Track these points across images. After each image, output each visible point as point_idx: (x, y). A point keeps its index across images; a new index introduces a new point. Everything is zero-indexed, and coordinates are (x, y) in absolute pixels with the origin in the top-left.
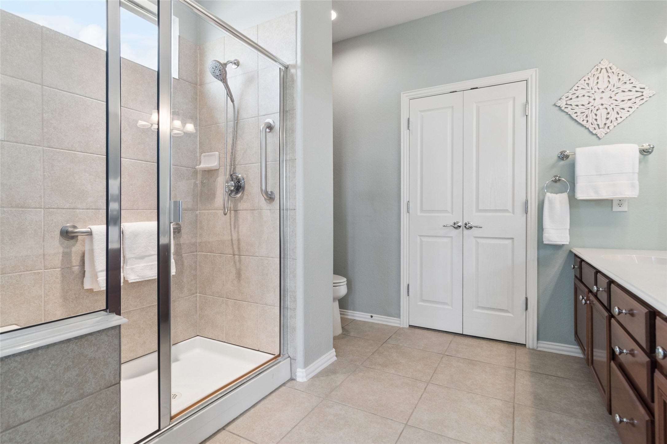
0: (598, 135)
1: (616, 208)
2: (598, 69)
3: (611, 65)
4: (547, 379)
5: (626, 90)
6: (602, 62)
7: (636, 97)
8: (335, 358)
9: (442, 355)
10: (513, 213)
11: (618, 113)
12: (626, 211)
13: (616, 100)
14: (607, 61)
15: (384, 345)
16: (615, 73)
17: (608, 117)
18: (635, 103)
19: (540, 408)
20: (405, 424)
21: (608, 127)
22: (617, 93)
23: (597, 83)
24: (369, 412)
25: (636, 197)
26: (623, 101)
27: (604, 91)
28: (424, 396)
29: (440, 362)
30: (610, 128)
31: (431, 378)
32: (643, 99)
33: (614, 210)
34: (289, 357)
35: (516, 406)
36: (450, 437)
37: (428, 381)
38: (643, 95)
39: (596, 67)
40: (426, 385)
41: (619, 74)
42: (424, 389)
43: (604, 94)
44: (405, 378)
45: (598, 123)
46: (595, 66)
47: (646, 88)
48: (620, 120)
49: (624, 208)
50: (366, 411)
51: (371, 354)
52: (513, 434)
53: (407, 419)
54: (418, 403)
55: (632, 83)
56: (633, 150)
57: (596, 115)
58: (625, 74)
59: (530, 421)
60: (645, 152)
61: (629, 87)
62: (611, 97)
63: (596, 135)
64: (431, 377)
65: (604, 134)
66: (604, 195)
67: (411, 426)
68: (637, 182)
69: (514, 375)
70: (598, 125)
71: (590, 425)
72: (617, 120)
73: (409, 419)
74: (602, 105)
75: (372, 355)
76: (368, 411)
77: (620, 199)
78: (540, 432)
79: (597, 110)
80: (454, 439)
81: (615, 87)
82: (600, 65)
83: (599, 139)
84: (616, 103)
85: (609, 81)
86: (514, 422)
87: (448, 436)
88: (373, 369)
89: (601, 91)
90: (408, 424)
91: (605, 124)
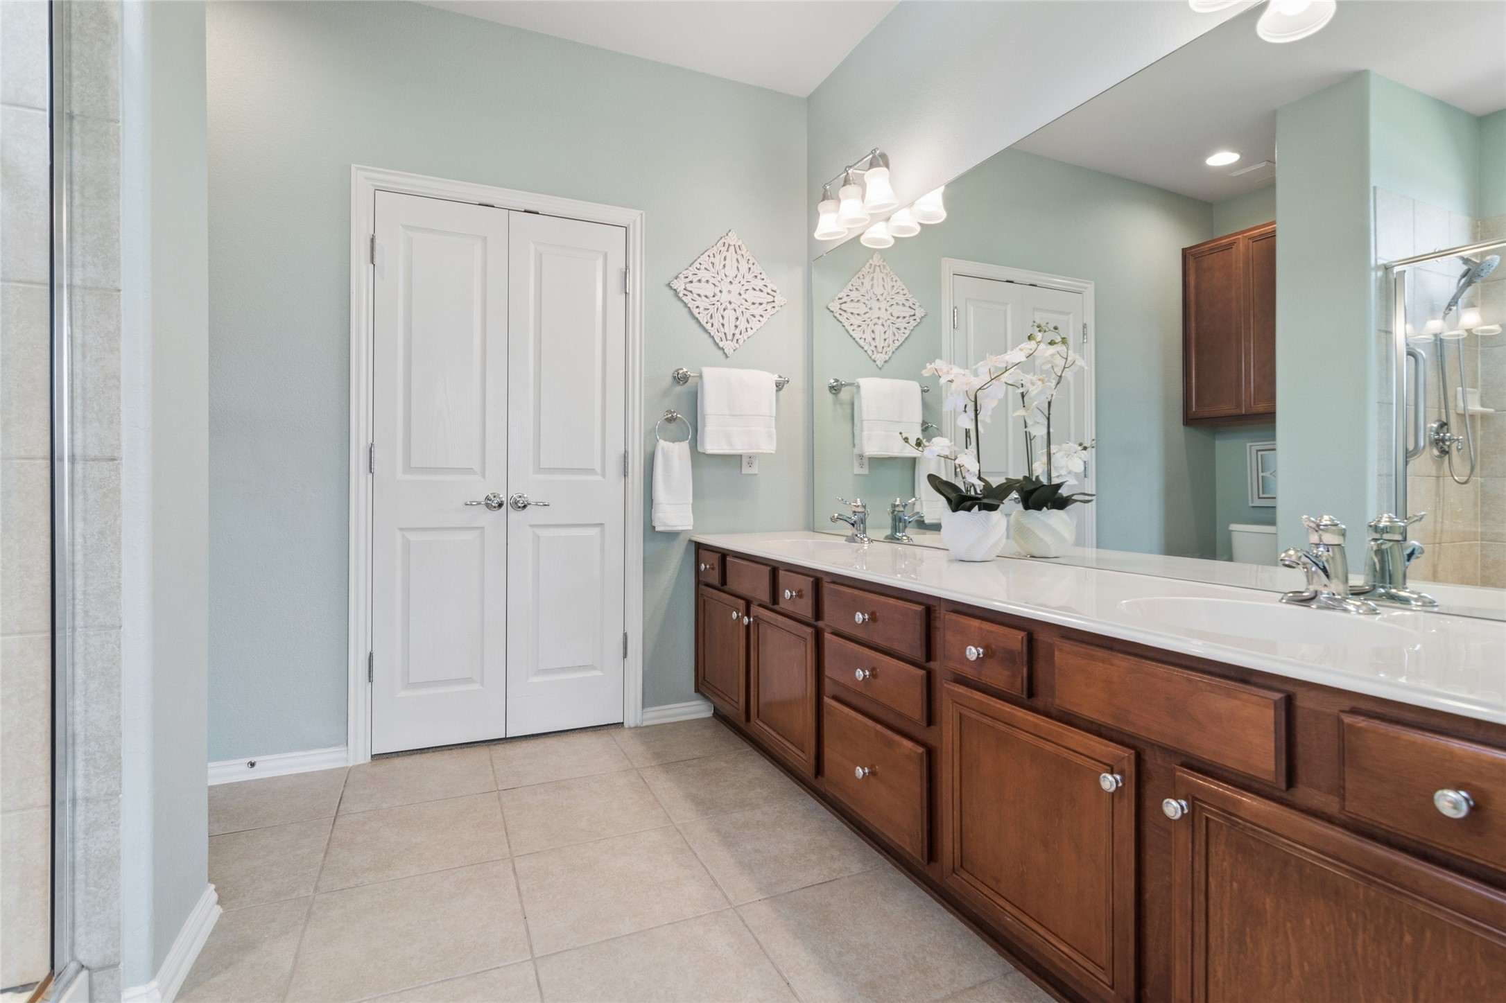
0: (726, 351)
1: (746, 470)
2: (724, 243)
3: (740, 243)
4: (689, 767)
5: (757, 289)
6: (729, 234)
7: (768, 303)
8: (218, 910)
9: (495, 794)
10: (604, 475)
11: (748, 321)
12: (756, 474)
13: (746, 301)
14: (735, 236)
15: (340, 821)
16: (745, 256)
17: (738, 323)
18: (766, 310)
19: (712, 816)
20: (530, 960)
21: (737, 340)
22: (747, 290)
23: (724, 266)
24: (431, 984)
25: (774, 452)
26: (754, 304)
27: (732, 281)
28: (523, 887)
29: (501, 808)
30: (741, 342)
31: (509, 847)
32: (774, 307)
33: (744, 472)
34: (83, 966)
35: (679, 828)
36: (628, 933)
37: (508, 856)
38: (774, 302)
39: (723, 240)
40: (510, 865)
41: (749, 260)
42: (511, 873)
43: (732, 286)
44: (455, 870)
45: (726, 332)
46: (721, 238)
47: (777, 291)
48: (750, 332)
49: (754, 470)
50: (421, 987)
51: (322, 855)
52: (709, 873)
53: (527, 947)
54: (523, 907)
55: (763, 279)
56: (768, 380)
57: (723, 317)
58: (756, 263)
59: (714, 842)
60: (779, 386)
61: (759, 284)
62: (740, 294)
63: (723, 350)
64: (507, 845)
65: (732, 350)
66: (739, 449)
67: (544, 956)
68: (774, 430)
69: (641, 780)
70: (725, 334)
71: (778, 809)
72: (747, 331)
73: (531, 947)
74: (730, 303)
75: (325, 856)
76: (428, 983)
77: (750, 455)
78: (737, 851)
79: (724, 310)
80: (636, 933)
81: (745, 280)
82: (727, 237)
83: (727, 356)
84: (746, 305)
85: (738, 268)
86: (695, 854)
87: (624, 934)
88: (357, 886)
89: (730, 279)
90: (536, 956)
91: (734, 335)
